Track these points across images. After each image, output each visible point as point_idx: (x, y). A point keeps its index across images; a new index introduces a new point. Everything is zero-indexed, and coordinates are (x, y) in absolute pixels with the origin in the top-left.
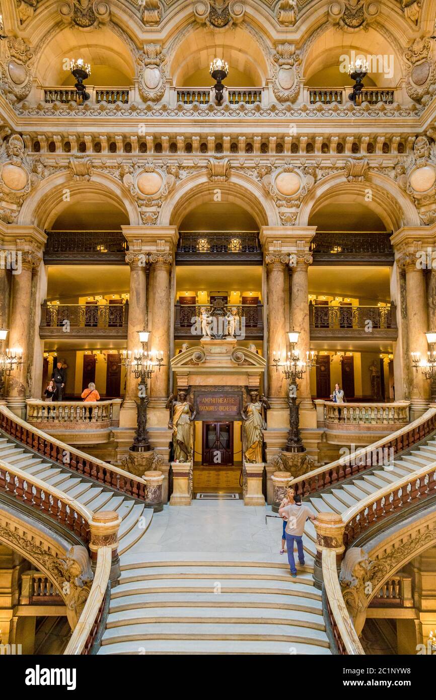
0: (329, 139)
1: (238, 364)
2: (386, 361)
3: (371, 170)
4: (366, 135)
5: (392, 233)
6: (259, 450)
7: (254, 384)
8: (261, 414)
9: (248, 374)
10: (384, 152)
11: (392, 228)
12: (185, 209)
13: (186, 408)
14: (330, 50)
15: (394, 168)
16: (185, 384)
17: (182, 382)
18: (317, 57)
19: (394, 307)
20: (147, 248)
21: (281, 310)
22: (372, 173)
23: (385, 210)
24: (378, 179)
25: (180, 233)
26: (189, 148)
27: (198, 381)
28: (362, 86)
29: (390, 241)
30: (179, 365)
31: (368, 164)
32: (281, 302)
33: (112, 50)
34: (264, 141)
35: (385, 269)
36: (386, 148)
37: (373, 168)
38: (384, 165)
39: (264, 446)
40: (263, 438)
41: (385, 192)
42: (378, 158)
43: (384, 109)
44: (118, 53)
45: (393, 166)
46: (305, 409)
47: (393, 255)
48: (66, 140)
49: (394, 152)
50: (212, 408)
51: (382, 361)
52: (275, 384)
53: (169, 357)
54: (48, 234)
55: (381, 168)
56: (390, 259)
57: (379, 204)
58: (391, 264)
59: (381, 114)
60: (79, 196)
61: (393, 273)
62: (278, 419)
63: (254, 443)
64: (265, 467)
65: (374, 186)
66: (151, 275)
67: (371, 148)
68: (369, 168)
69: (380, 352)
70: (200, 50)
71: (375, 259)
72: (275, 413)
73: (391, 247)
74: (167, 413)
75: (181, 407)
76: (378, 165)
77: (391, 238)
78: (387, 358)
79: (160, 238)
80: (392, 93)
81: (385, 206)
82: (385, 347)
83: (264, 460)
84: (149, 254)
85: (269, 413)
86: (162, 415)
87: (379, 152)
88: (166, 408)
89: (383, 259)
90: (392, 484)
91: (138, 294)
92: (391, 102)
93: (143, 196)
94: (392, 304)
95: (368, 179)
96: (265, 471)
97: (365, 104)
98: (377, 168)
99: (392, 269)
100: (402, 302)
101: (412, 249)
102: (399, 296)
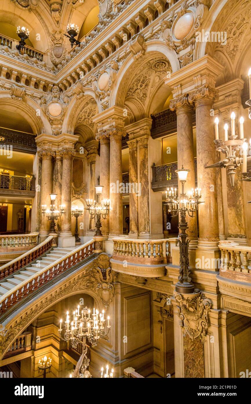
0: (1, 68)
2: (28, 209)
3: (27, 96)
4: (25, 74)
5: (37, 136)
10: (35, 88)
11: (37, 133)
15: (40, 99)
19: (34, 179)
22: (27, 97)
23: (33, 121)
24: (30, 102)
28: (25, 44)
29: (35, 140)
31: (25, 91)
35: (31, 156)
36: (36, 85)
37: (28, 95)
38: (34, 95)
41: (34, 111)
42: (31, 90)
43: (37, 63)
45: (40, 97)
47: (36, 148)
49: (41, 90)
51: (25, 209)
55: (33, 97)
56: (34, 150)
57: (30, 117)
58: (34, 153)
59: (35, 65)
61: (35, 159)
65: (28, 106)
67: (27, 82)
68: (26, 94)
69: (25, 204)
71: (25, 149)
73: (35, 144)
76: (31, 94)
77: (35, 138)
78: (28, 208)
80: (42, 56)
81: (33, 119)
82: (28, 201)
87: (32, 87)
89: (30, 150)
90: (24, 281)
92: (41, 60)
94: (34, 176)
95: (24, 100)
97: (25, 55)
98: (30, 95)
99: (35, 156)
100: (39, 176)
101: (46, 147)
102: (38, 172)
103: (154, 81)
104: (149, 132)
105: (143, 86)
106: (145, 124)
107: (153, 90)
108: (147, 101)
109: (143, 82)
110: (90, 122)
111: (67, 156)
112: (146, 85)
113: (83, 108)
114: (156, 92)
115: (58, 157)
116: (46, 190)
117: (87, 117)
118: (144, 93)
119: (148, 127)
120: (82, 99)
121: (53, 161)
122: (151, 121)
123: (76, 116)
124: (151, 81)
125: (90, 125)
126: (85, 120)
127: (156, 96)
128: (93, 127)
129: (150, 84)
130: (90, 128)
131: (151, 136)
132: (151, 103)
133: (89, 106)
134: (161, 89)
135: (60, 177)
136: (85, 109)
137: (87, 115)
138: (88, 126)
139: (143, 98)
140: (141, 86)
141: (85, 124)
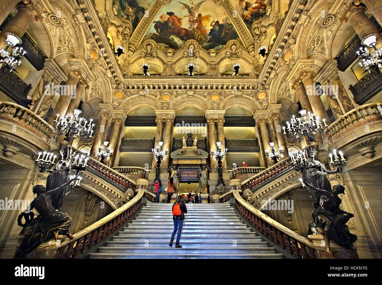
0: (228, 86)
1: (198, 155)
4: (241, 84)
5: (253, 116)
6: (206, 189)
7: (204, 163)
8: (207, 174)
9: (201, 159)
10: (248, 90)
11: (253, 114)
12: (178, 108)
13: (176, 173)
14: (227, 65)
15: (251, 94)
16: (176, 163)
17: (175, 162)
18: (223, 67)
19: (257, 140)
20: (163, 117)
21: (214, 137)
25: (176, 116)
26: (180, 88)
27: (181, 162)
29: (253, 118)
30: (174, 156)
32: (213, 135)
33: (156, 65)
34: (206, 86)
36: (248, 88)
38: (248, 93)
39: (208, 187)
40: (208, 183)
41: (249, 102)
43: (246, 77)
44: (158, 66)
46: (225, 172)
47: (255, 122)
48: (138, 86)
49: (251, 89)
50: (186, 175)
52: (212, 164)
53: (170, 152)
54: (128, 116)
56: (254, 124)
57: (248, 107)
58: (254, 126)
60: (140, 104)
62: (214, 176)
63: (204, 185)
64: (209, 195)
65: (245, 100)
66: (165, 129)
67: (243, 88)
70: (185, 65)
72: (212, 174)
73: (254, 120)
74: (168, 174)
75: (174, 172)
79: (169, 114)
80: (249, 74)
83: (208, 192)
84: (164, 119)
85: (210, 174)
86: (166, 175)
87: (246, 89)
88: (168, 172)
91: (159, 132)
93: (163, 101)
96: (209, 197)
99: (255, 128)
100: (260, 137)
101: (261, 118)
102: (259, 135)
103: (327, 36)
104: (336, 68)
105: (320, 43)
106: (331, 65)
107: (329, 42)
108: (327, 52)
109: (318, 40)
110: (288, 95)
111: (276, 118)
112: (322, 42)
113: (280, 87)
114: (333, 42)
115: (270, 122)
116: (266, 142)
117: (284, 92)
118: (322, 48)
119: (334, 66)
120: (277, 80)
121: (267, 126)
122: (336, 61)
123: (276, 93)
124: (325, 37)
125: (288, 97)
126: (284, 95)
127: (333, 44)
128: (291, 97)
129: (325, 40)
130: (289, 99)
131: (340, 70)
132: (331, 51)
133: (284, 84)
134: (336, 38)
135: (274, 134)
136: (281, 87)
137: (284, 91)
138: (287, 98)
139: (322, 51)
140: (317, 44)
141: (284, 97)
